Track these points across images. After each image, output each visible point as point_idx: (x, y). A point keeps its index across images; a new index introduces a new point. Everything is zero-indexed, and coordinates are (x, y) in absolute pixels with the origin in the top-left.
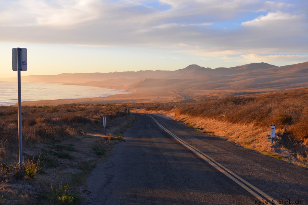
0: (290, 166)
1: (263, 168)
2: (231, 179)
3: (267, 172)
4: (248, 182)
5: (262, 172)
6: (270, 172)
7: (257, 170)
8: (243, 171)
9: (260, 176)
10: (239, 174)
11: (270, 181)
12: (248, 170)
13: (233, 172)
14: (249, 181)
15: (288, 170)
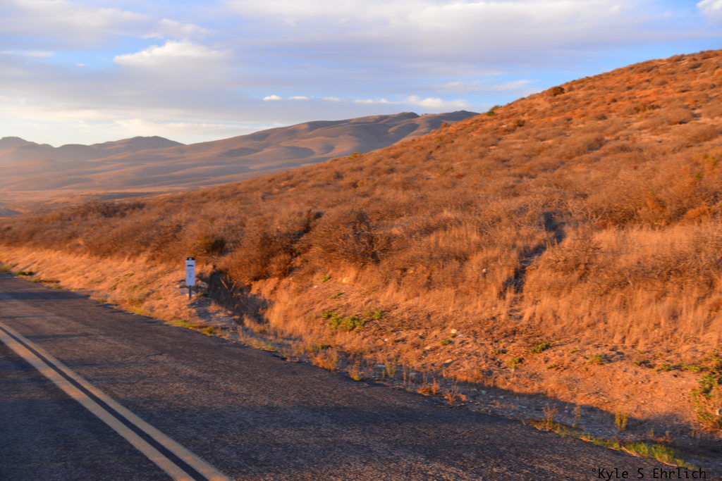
0: (238, 350)
1: (179, 367)
2: (99, 419)
3: (191, 377)
4: (148, 421)
5: (179, 381)
6: (198, 379)
7: (165, 377)
8: (129, 383)
9: (176, 396)
10: (122, 396)
11: (203, 409)
12: (143, 378)
13: (105, 390)
14: (149, 418)
15: (236, 363)
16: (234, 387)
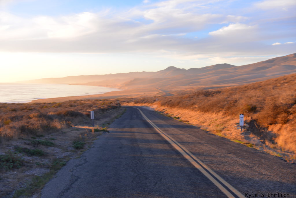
0: (263, 155)
1: (238, 160)
2: (207, 178)
3: (243, 164)
4: (226, 181)
5: (238, 166)
6: (246, 166)
7: (232, 163)
8: (218, 164)
9: (238, 172)
10: (215, 169)
11: (250, 179)
12: (223, 163)
13: (209, 166)
14: (227, 180)
15: (263, 160)
16: (263, 171)
